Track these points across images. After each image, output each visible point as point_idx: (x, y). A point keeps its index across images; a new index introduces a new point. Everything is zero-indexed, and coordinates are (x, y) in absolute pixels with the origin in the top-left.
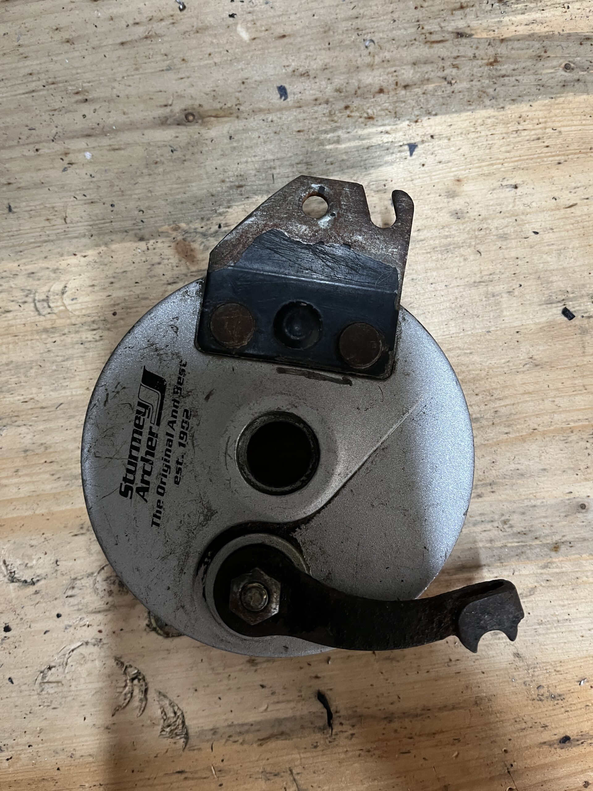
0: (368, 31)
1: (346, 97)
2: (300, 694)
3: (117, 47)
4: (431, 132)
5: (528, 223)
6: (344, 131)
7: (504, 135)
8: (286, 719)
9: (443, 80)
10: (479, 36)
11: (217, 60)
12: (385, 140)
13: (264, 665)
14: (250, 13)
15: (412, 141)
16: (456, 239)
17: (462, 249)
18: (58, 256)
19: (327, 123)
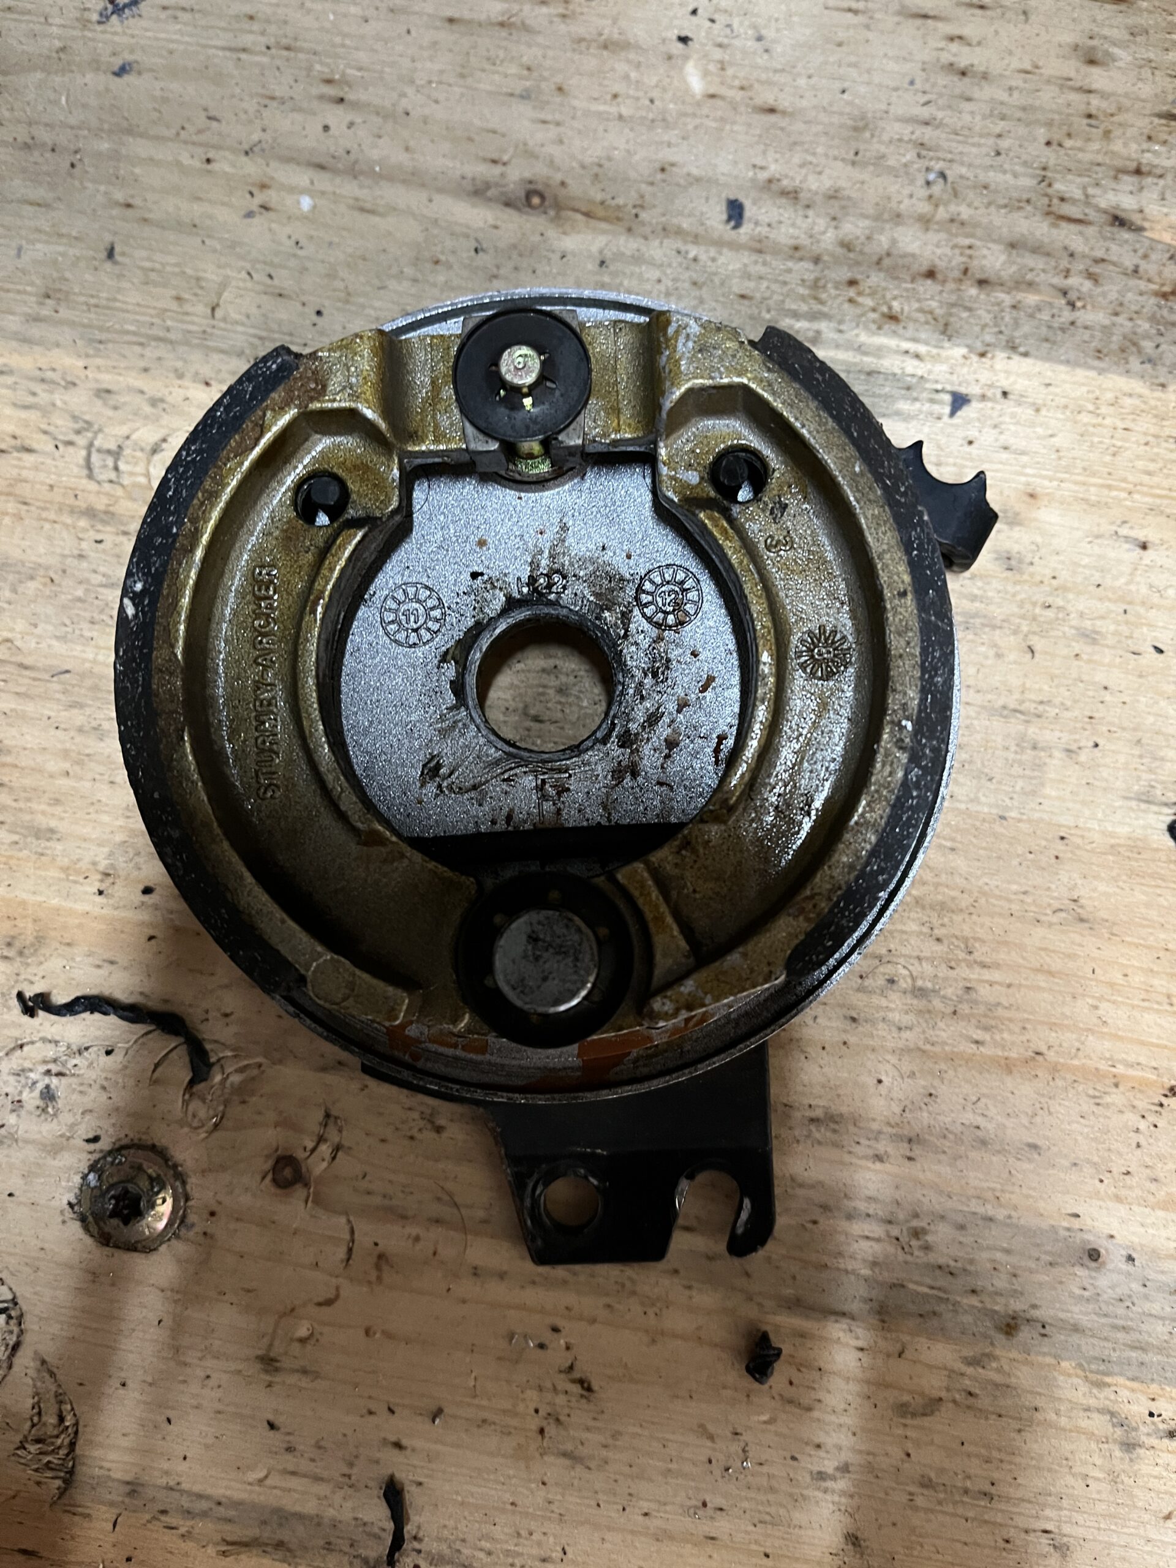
0: (940, 154)
1: (858, 263)
2: (346, 1471)
3: (438, 24)
4: (1005, 383)
5: (1150, 625)
6: (832, 325)
7: (1150, 438)
8: (300, 1517)
9: (1060, 295)
10: (1155, 235)
11: (625, 111)
12: (909, 370)
13: (292, 1379)
14: (720, 46)
15: (963, 390)
16: (992, 608)
17: (998, 632)
18: (172, 375)
19: (803, 298)
